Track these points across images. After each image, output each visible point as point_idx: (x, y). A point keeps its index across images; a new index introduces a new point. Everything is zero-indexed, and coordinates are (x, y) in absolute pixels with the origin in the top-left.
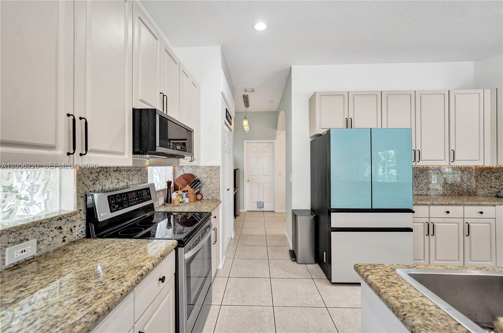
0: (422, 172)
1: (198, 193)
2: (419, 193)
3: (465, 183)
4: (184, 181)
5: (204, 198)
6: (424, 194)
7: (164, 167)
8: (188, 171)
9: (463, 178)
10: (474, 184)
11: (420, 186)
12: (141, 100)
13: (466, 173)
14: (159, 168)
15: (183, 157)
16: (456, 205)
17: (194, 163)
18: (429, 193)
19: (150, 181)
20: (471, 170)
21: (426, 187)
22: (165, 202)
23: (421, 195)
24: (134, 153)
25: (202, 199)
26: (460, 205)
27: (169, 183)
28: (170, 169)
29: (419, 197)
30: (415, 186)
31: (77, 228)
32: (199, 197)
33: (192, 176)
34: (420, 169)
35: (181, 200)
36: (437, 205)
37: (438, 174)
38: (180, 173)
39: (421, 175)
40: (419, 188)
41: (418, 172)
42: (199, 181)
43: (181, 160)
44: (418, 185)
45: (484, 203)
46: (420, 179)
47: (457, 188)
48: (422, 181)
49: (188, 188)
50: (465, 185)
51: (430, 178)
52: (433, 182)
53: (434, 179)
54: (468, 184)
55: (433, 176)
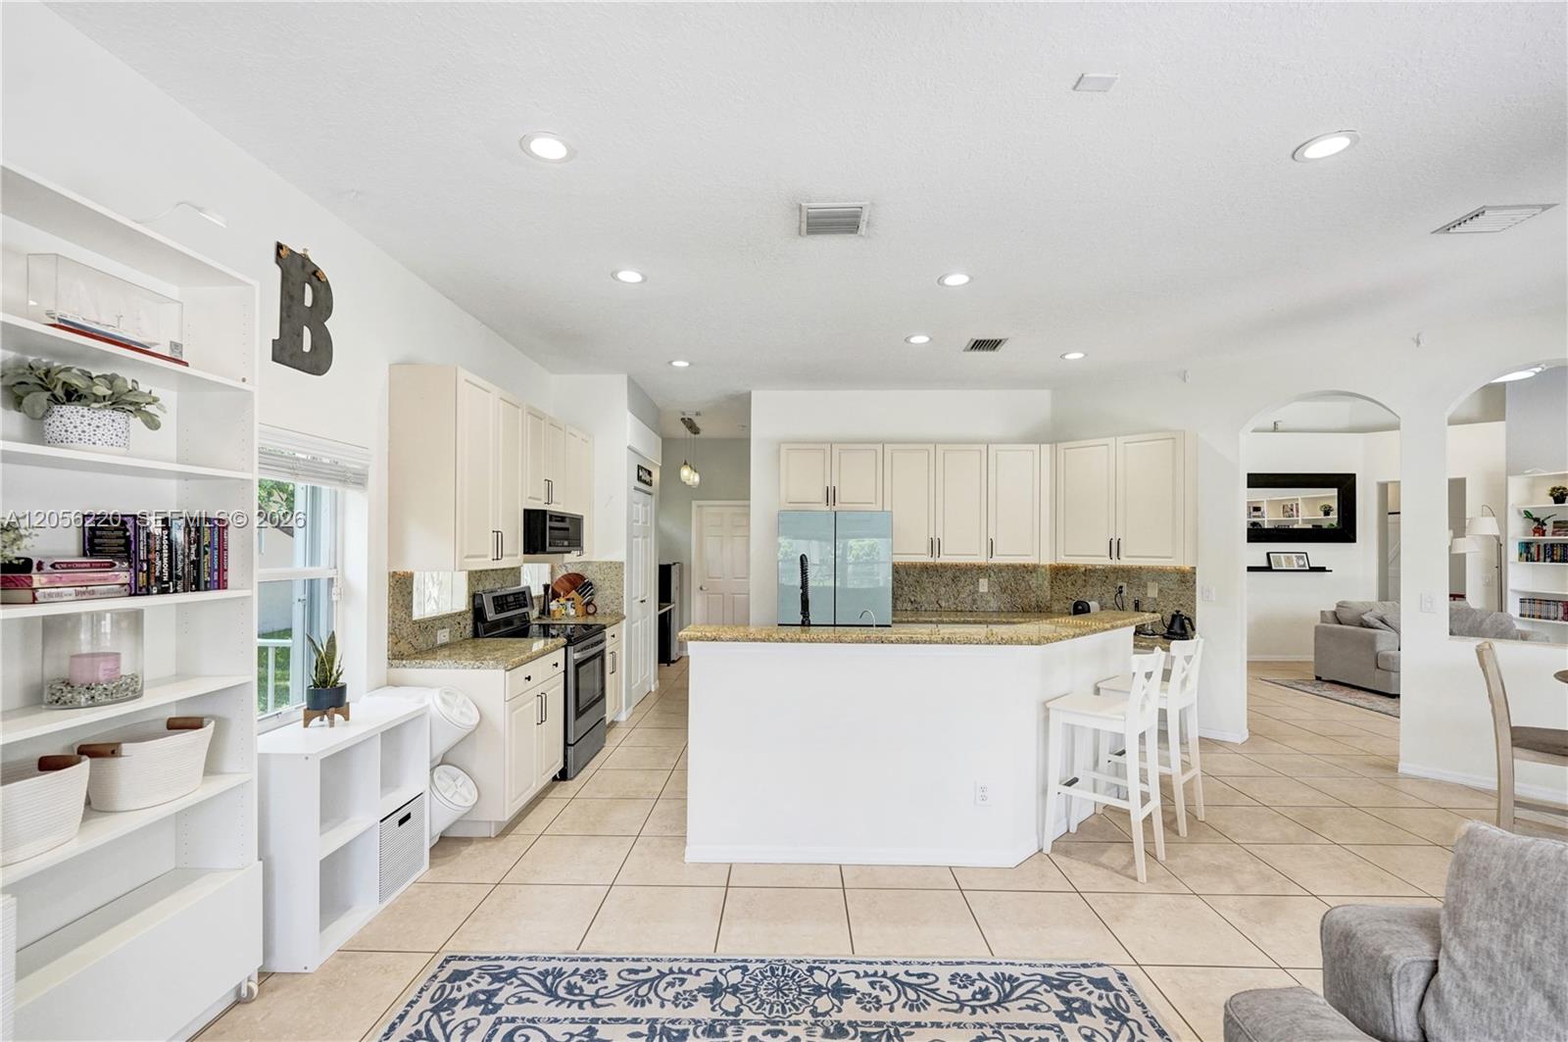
0: (964, 574)
1: (589, 603)
2: (959, 609)
3: (1034, 592)
4: (567, 585)
5: (599, 611)
6: (968, 611)
7: (536, 565)
8: (572, 570)
9: (1030, 583)
10: (1048, 593)
11: (961, 596)
12: (530, 498)
13: (1035, 575)
14: (530, 565)
15: (569, 552)
16: (975, 622)
17: (583, 558)
18: (975, 608)
19: (524, 584)
20: (1043, 570)
21: (970, 598)
22: (540, 613)
23: (961, 611)
24: (524, 553)
25: (595, 612)
26: (980, 623)
27: (546, 587)
28: (546, 567)
29: (959, 614)
30: (952, 597)
32: (591, 609)
33: (580, 577)
34: (960, 569)
35: (563, 612)
36: (947, 623)
37: (990, 576)
38: (561, 573)
39: (962, 579)
40: (959, 600)
41: (957, 574)
42: (591, 584)
43: (566, 555)
44: (957, 596)
45: (1015, 620)
46: (961, 585)
48: (963, 589)
49: (573, 594)
50: (1033, 595)
51: (976, 583)
52: (981, 590)
53: (984, 586)
54: (1039, 593)
55: (981, 580)
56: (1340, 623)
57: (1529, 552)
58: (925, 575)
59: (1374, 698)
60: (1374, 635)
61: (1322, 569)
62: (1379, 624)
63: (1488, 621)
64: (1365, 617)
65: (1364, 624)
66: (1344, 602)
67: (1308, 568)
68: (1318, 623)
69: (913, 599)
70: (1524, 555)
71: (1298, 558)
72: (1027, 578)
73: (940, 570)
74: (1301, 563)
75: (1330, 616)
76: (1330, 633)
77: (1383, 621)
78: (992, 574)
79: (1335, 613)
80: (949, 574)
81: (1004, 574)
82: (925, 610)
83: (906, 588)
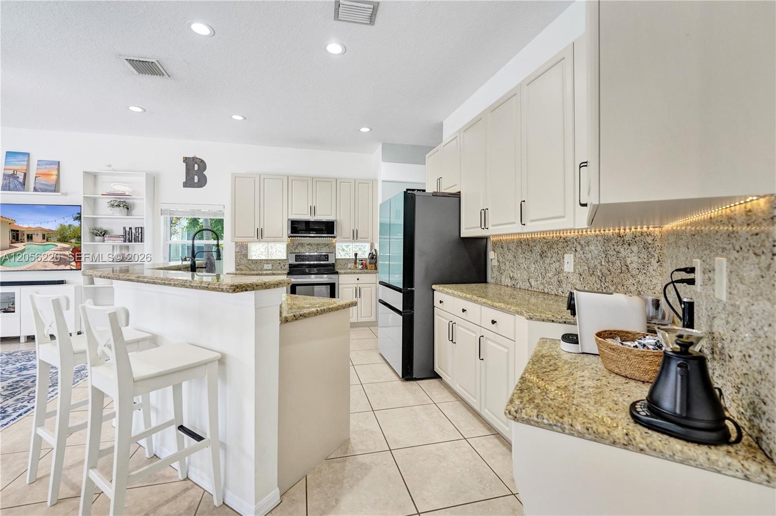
0: (551, 247)
3: (632, 276)
6: (553, 294)
9: (628, 262)
11: (548, 275)
13: (635, 248)
18: (560, 291)
20: (649, 240)
21: (556, 278)
23: (548, 293)
30: (540, 275)
31: (287, 265)
34: (547, 241)
37: (576, 250)
39: (549, 255)
40: (546, 279)
41: (545, 248)
44: (544, 274)
46: (548, 261)
47: (615, 286)
48: (550, 266)
50: (631, 281)
51: (560, 260)
52: (565, 271)
53: (569, 263)
54: (641, 278)
55: (566, 255)
58: (520, 250)
69: (511, 276)
72: (623, 253)
73: (531, 244)
78: (579, 249)
80: (538, 249)
81: (592, 248)
82: (520, 288)
83: (507, 263)
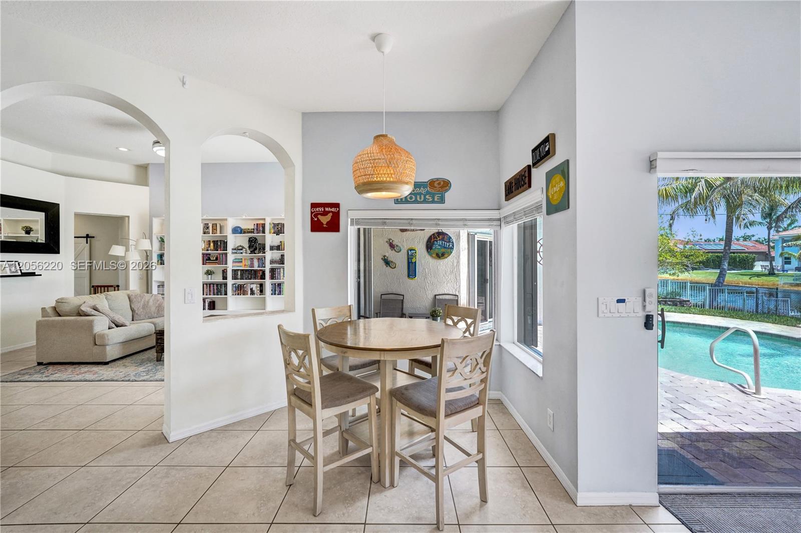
56: (60, 316)
57: (162, 260)
59: (95, 369)
60: (92, 322)
61: (33, 274)
62: (94, 312)
63: (151, 300)
64: (83, 308)
65: (80, 313)
66: (62, 299)
67: (20, 274)
68: (40, 318)
70: (160, 261)
71: (10, 266)
74: (13, 269)
75: (49, 311)
76: (52, 325)
77: (96, 309)
79: (55, 308)
